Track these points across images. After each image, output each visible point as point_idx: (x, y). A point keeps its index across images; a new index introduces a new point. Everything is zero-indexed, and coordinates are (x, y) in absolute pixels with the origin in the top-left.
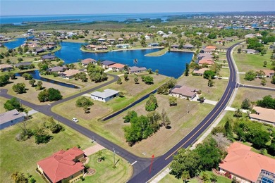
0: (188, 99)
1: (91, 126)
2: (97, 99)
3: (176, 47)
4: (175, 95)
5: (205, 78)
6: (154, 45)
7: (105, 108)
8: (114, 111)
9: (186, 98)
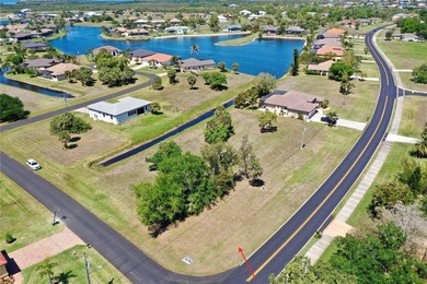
0: (300, 118)
1: (68, 178)
2: (101, 117)
3: (273, 32)
4: (271, 110)
5: (331, 78)
6: (233, 29)
7: (115, 136)
8: (132, 144)
9: (297, 116)
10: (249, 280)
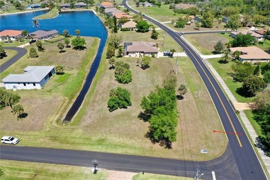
0: (153, 57)
1: (54, 139)
3: (66, 7)
4: (133, 55)
5: (138, 31)
6: (35, 7)
7: (49, 97)
8: (70, 100)
9: (151, 56)
10: (241, 146)
